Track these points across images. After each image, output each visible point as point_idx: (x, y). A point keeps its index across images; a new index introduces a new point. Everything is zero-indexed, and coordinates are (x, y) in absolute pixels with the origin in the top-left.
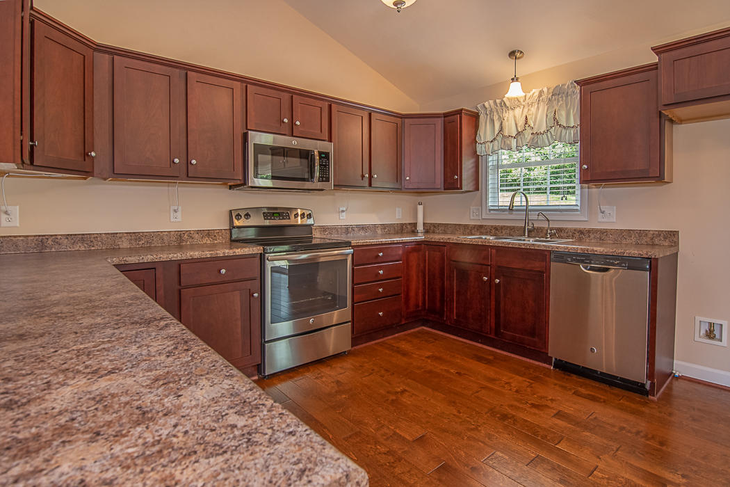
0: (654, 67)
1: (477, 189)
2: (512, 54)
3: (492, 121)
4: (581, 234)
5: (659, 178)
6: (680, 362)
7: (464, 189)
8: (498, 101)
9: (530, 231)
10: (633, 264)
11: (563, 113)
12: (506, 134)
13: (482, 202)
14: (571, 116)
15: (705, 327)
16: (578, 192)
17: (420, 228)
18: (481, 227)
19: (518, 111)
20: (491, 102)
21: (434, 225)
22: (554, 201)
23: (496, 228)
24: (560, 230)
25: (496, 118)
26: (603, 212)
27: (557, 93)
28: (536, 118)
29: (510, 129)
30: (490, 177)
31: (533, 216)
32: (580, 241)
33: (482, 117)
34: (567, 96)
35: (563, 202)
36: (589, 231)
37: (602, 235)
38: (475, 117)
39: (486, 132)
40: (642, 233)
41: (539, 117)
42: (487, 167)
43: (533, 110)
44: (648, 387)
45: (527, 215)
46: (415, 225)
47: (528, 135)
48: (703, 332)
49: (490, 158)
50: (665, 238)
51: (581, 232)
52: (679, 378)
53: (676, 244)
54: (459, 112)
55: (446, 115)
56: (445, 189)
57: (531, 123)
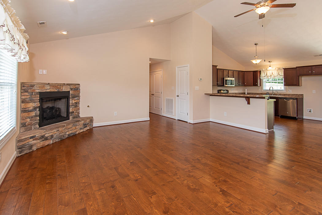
1: (261, 86)
2: (269, 62)
3: (264, 73)
4: (285, 95)
5: (299, 85)
6: (304, 116)
7: (258, 86)
8: (266, 69)
9: (273, 94)
10: (293, 99)
11: (280, 73)
12: (268, 76)
13: (262, 88)
14: (282, 74)
18: (262, 93)
19: (270, 71)
20: (264, 69)
21: (249, 93)
24: (280, 94)
25: (265, 72)
26: (289, 91)
27: (279, 69)
29: (268, 75)
30: (263, 83)
32: (284, 96)
33: (262, 72)
34: (281, 70)
35: (281, 89)
36: (286, 94)
37: (289, 95)
38: (260, 72)
39: (263, 75)
40: (297, 95)
41: (275, 73)
42: (263, 81)
43: (274, 71)
44: (297, 118)
45: (273, 91)
47: (273, 76)
48: (308, 111)
49: (264, 80)
50: (301, 95)
52: (304, 119)
53: (303, 96)
54: (257, 71)
55: (253, 71)
56: (253, 86)
57: (273, 74)
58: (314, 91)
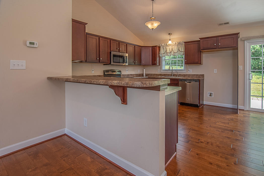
0: (199, 41)
1: (160, 65)
2: (169, 34)
3: (164, 49)
4: (184, 75)
5: (200, 64)
6: (205, 102)
7: (157, 65)
8: (165, 44)
9: (173, 75)
10: (196, 81)
11: (181, 48)
12: (167, 52)
13: (161, 68)
14: (182, 49)
15: (209, 94)
16: (184, 66)
17: (144, 75)
18: (161, 74)
19: (170, 47)
20: (163, 44)
21: (148, 74)
22: (179, 68)
23: (165, 75)
24: (180, 75)
25: (165, 48)
26: (189, 71)
27: (179, 43)
28: (174, 49)
29: (168, 51)
30: (163, 62)
31: (174, 72)
32: (184, 77)
33: (161, 48)
34: (181, 44)
35: (181, 68)
36: (186, 75)
37: (189, 75)
38: (159, 47)
39: (162, 51)
40: (197, 75)
41: (175, 49)
42: (162, 60)
43: (174, 47)
44: (199, 105)
45: (172, 71)
46: (143, 74)
47: (172, 53)
48: (209, 95)
49: (163, 58)
50: (202, 76)
51: (185, 75)
52: (205, 105)
53: (204, 77)
54: (156, 46)
55: (152, 47)
56: (152, 65)
57: (173, 50)
58: (215, 71)
